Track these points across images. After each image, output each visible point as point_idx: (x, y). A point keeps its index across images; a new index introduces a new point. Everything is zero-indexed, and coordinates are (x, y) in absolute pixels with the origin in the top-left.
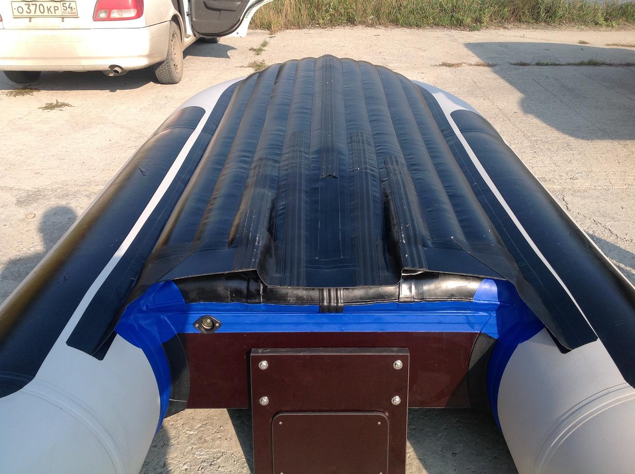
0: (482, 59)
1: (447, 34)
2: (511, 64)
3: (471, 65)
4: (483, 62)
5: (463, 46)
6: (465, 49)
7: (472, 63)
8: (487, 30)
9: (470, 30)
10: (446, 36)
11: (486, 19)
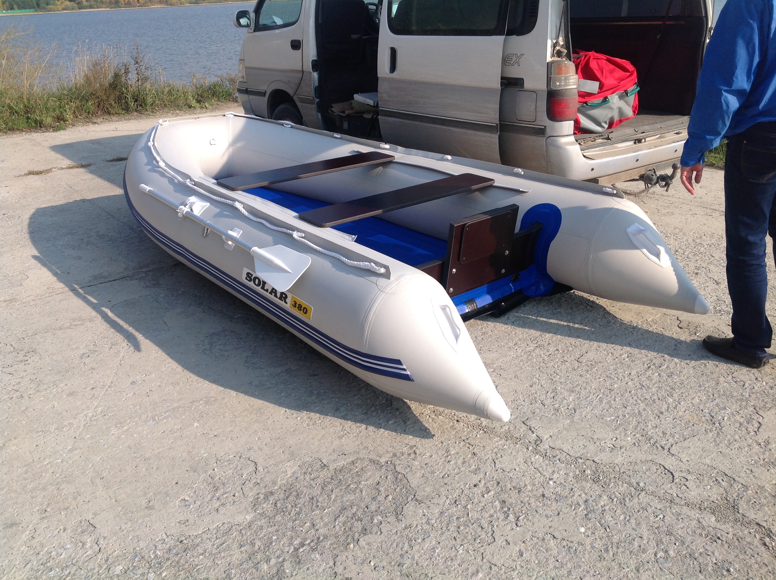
0: (73, 161)
1: (27, 139)
2: (108, 161)
3: (62, 169)
4: (75, 164)
5: (49, 150)
6: (53, 153)
7: (64, 167)
8: (74, 128)
9: (54, 131)
10: (26, 141)
11: (69, 116)
